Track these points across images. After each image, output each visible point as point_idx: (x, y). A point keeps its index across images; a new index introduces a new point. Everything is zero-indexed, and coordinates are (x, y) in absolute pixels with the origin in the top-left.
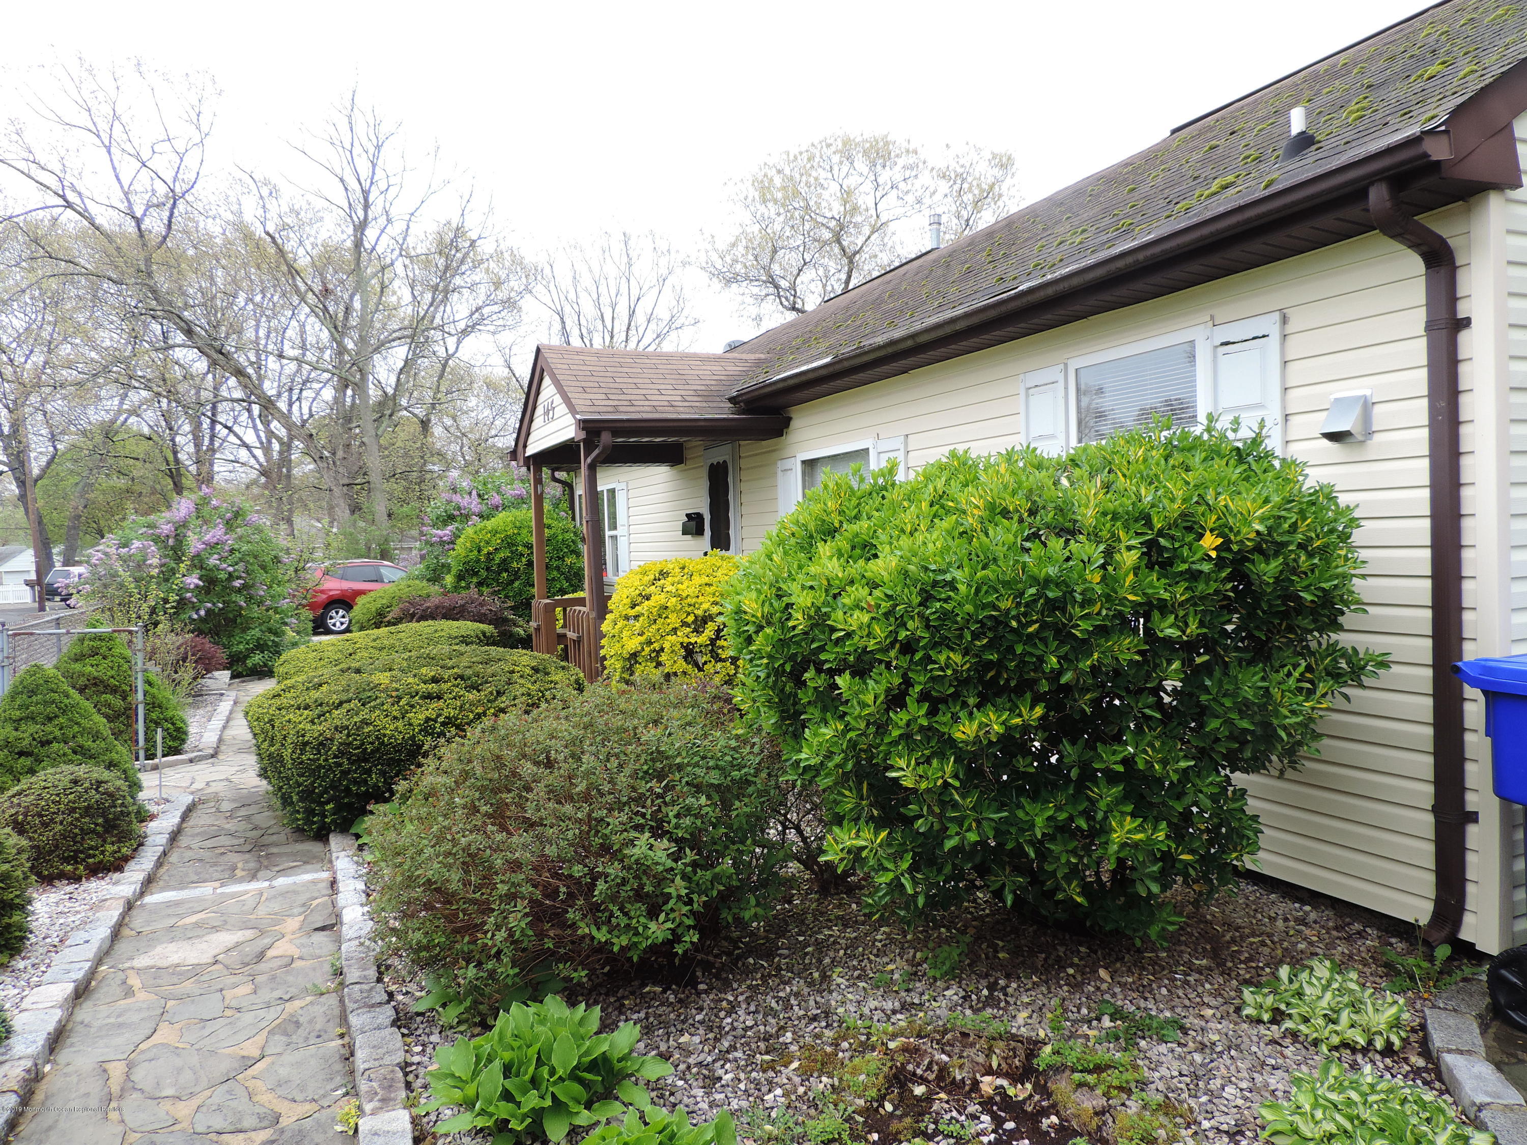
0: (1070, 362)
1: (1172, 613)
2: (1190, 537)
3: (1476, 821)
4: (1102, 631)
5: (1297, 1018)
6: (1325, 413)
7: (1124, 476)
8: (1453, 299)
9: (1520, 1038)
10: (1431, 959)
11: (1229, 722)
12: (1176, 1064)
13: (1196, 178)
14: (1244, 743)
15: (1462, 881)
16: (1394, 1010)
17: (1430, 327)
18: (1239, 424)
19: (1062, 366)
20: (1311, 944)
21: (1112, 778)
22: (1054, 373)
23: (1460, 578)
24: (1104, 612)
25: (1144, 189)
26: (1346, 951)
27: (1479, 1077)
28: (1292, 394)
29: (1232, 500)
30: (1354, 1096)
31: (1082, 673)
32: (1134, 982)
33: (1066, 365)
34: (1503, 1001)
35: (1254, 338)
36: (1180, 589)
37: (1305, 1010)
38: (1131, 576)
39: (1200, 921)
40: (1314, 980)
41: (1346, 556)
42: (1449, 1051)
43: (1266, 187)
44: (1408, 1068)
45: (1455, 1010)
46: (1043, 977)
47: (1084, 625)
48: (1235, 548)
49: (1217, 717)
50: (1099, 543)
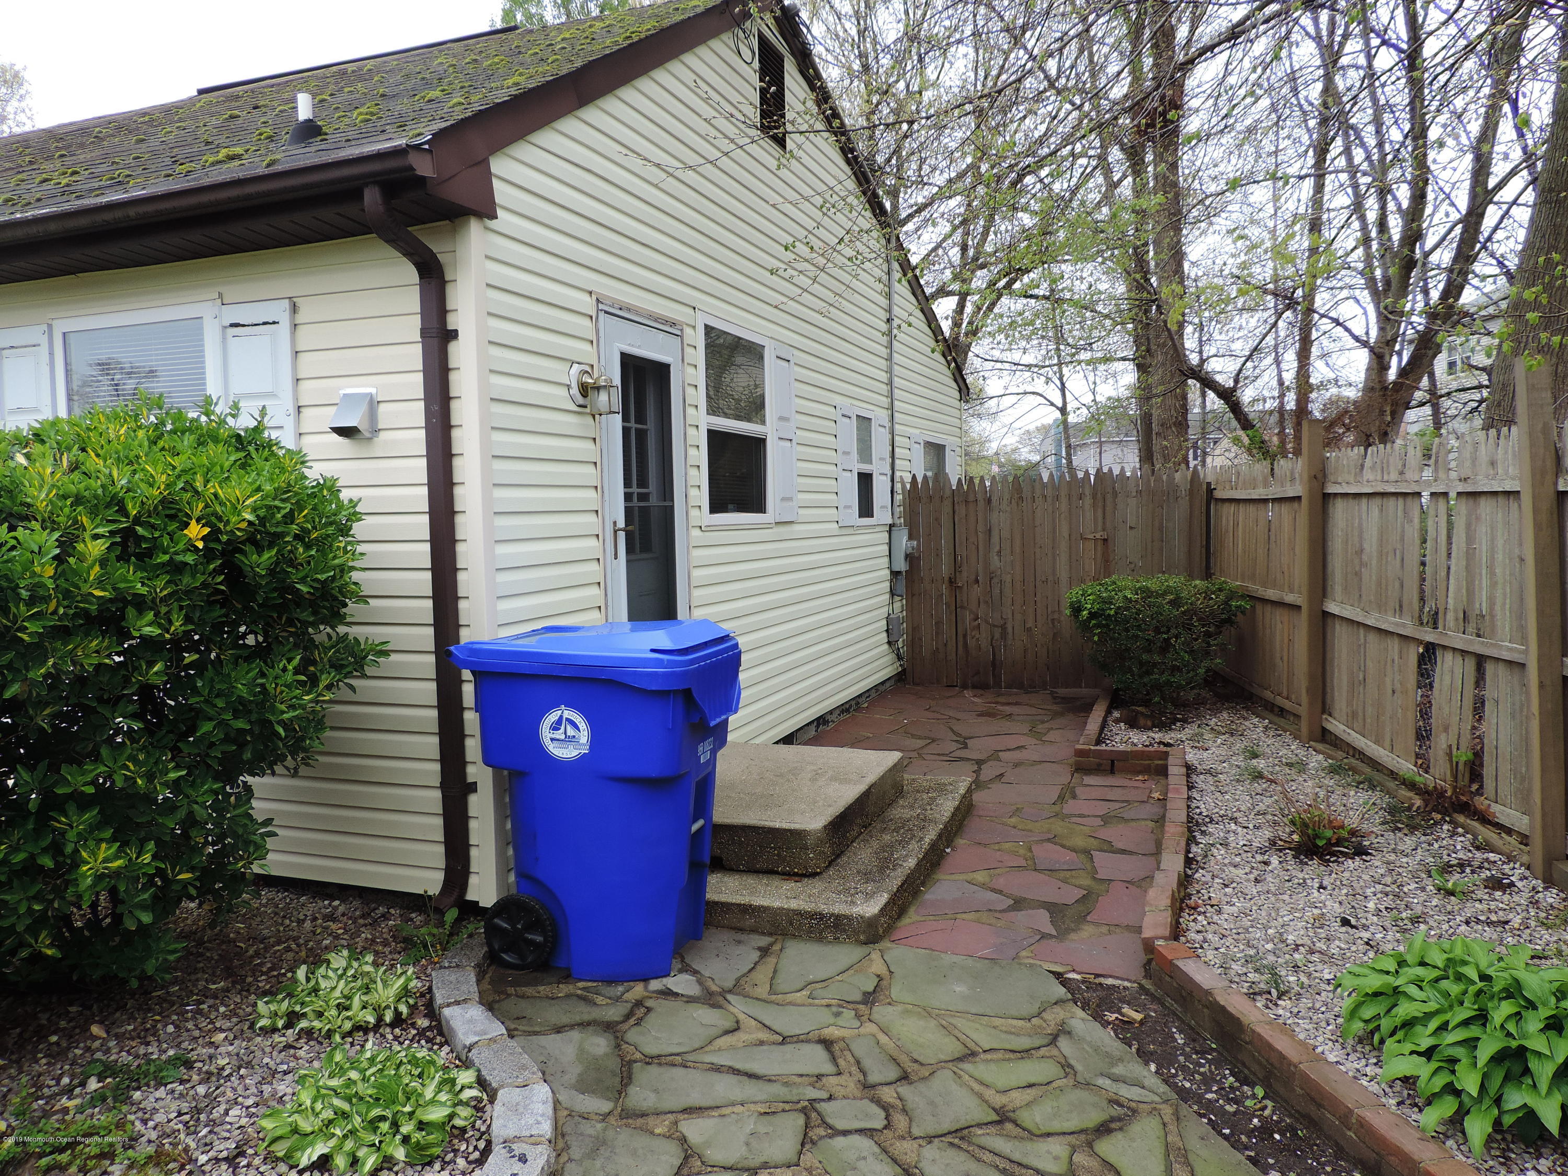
0: (54, 323)
1: (152, 609)
2: (172, 527)
3: (476, 791)
4: (62, 632)
5: (311, 1015)
6: (334, 408)
7: (98, 455)
8: (443, 312)
9: (510, 975)
10: (441, 924)
11: (222, 723)
12: (174, 1106)
13: (208, 143)
14: (242, 745)
15: (466, 846)
16: (402, 980)
17: (424, 332)
18: (238, 410)
19: (45, 327)
20: (337, 937)
21: (83, 802)
22: (36, 334)
23: (456, 570)
24: (61, 611)
25: (154, 143)
26: (369, 936)
27: (471, 1021)
28: (304, 385)
29: (222, 488)
30: (354, 1075)
31: (33, 683)
32: (134, 1030)
33: (50, 327)
34: (497, 947)
35: (265, 323)
36: (160, 583)
37: (319, 1004)
38: (97, 568)
39: (223, 942)
40: (330, 973)
41: (345, 548)
42: (448, 1005)
43: (268, 165)
44: (414, 1032)
45: (458, 966)
46: (14, 1057)
47: (32, 627)
48: (224, 538)
49: (211, 719)
50: (53, 530)
